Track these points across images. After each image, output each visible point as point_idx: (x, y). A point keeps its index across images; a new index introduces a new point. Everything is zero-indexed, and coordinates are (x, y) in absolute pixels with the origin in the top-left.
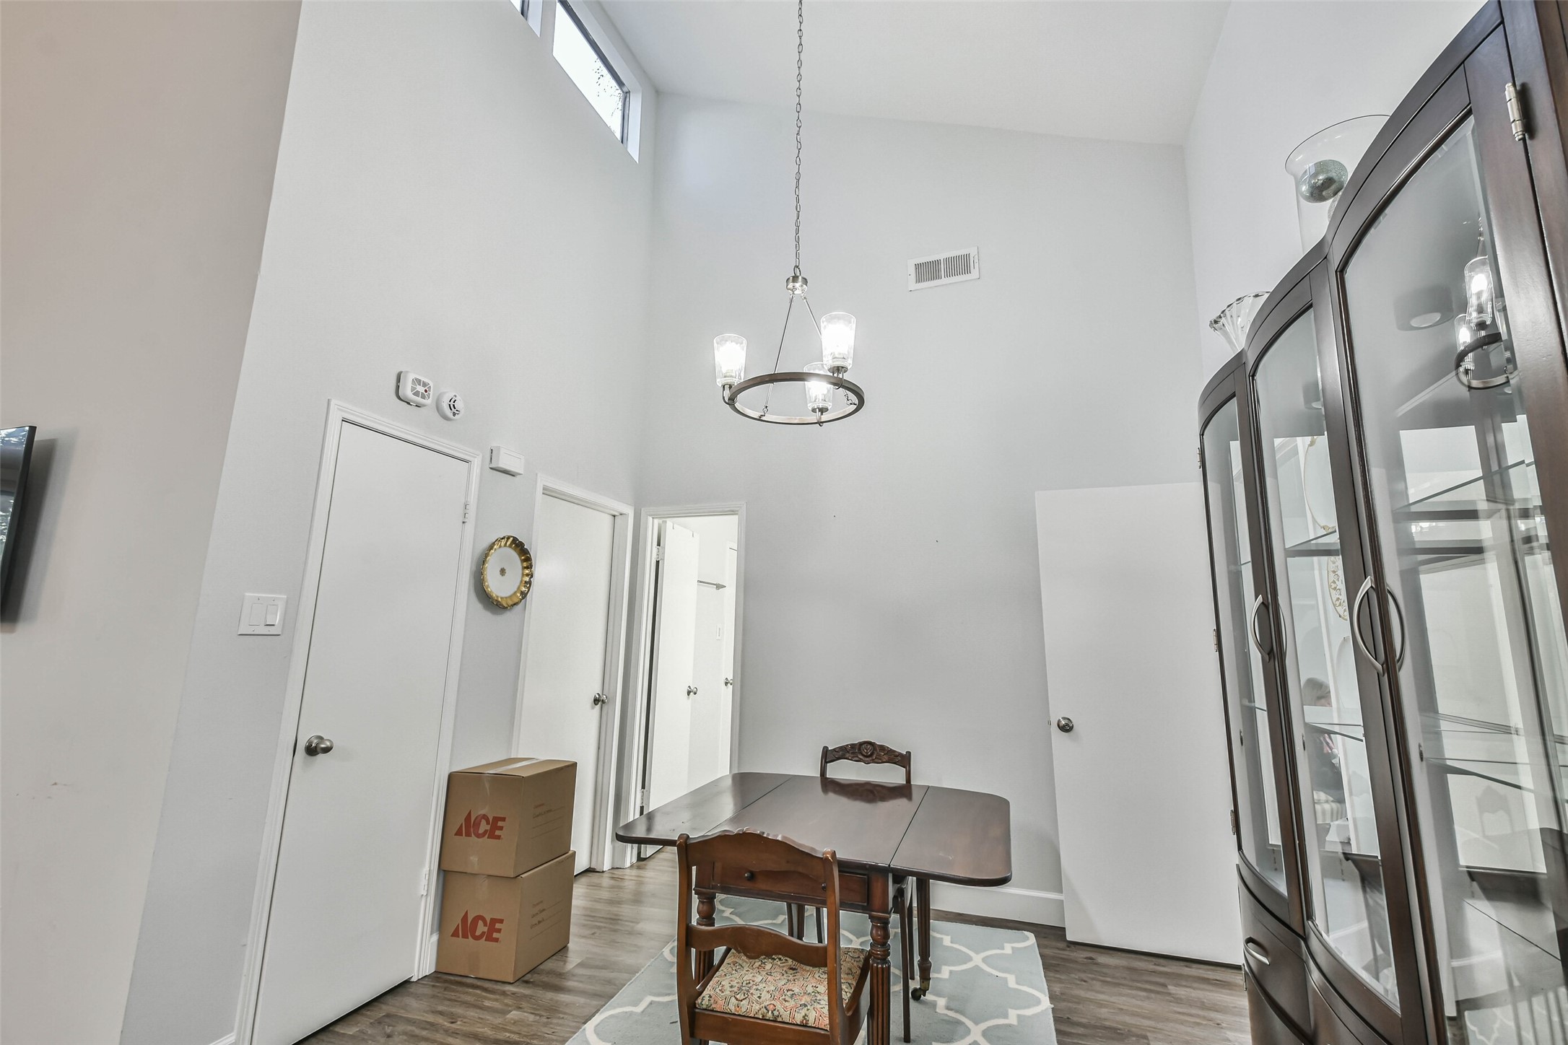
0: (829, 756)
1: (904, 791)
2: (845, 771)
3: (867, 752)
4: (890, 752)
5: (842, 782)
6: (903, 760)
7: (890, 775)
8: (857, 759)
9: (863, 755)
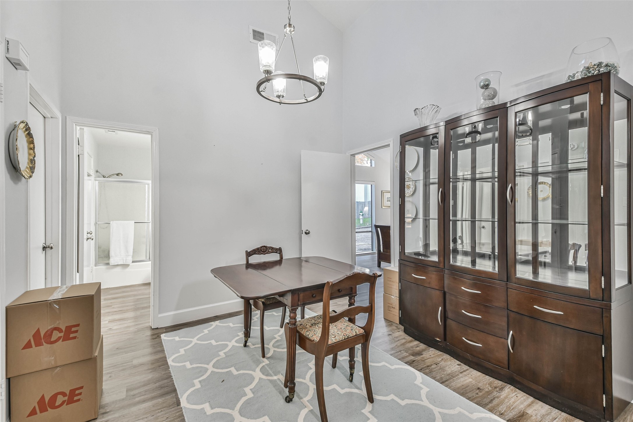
0: (249, 254)
1: (279, 262)
2: (255, 259)
3: (263, 250)
4: (272, 248)
5: (254, 264)
6: (279, 251)
7: (274, 257)
8: (261, 253)
9: (262, 251)
